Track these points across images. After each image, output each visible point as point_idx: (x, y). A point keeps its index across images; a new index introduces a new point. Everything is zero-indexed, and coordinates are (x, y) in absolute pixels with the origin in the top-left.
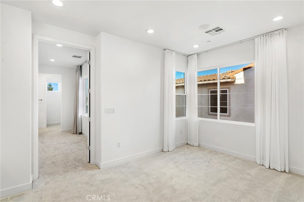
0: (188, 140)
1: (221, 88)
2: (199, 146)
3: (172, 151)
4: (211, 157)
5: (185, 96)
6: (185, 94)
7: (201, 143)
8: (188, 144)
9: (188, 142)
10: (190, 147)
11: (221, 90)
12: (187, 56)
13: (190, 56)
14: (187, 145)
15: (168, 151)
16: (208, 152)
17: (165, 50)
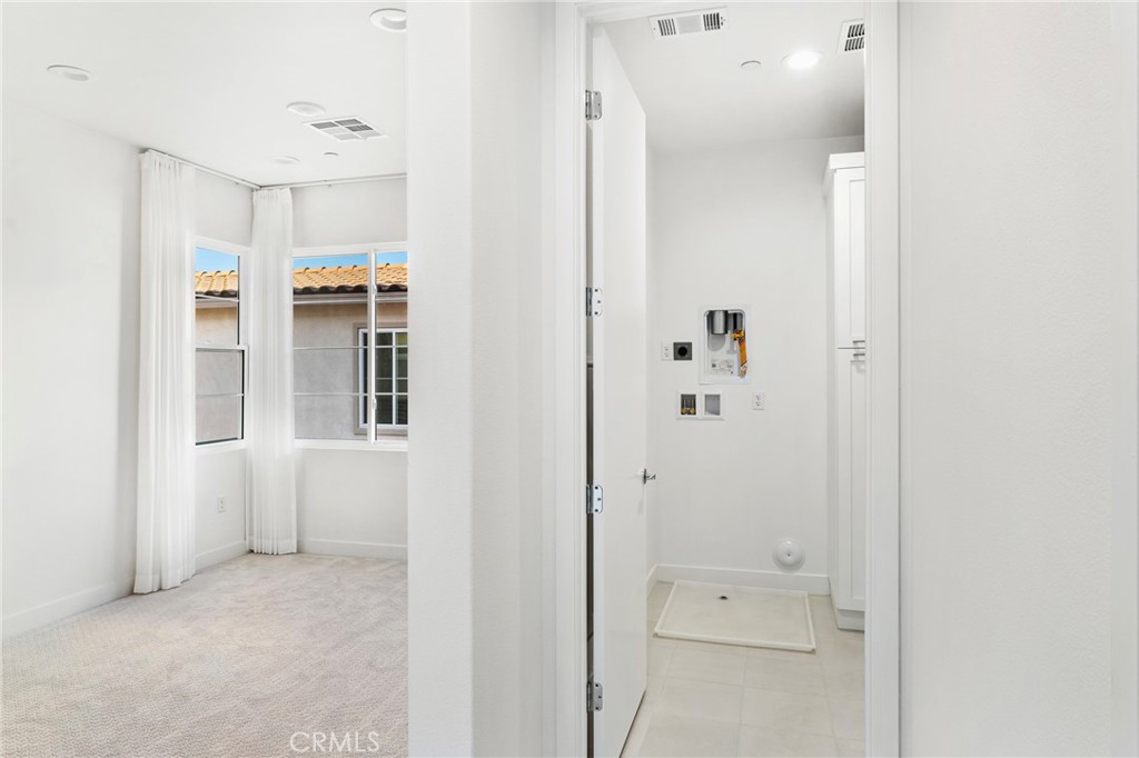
0: (251, 534)
1: (381, 323)
2: (299, 552)
3: (179, 584)
4: (339, 578)
5: (239, 356)
6: (241, 347)
7: (311, 541)
8: (252, 551)
9: (251, 543)
10: (259, 560)
11: (379, 331)
12: (252, 190)
13: (264, 192)
14: (251, 555)
15: (160, 589)
16: (331, 567)
17: (144, 150)
